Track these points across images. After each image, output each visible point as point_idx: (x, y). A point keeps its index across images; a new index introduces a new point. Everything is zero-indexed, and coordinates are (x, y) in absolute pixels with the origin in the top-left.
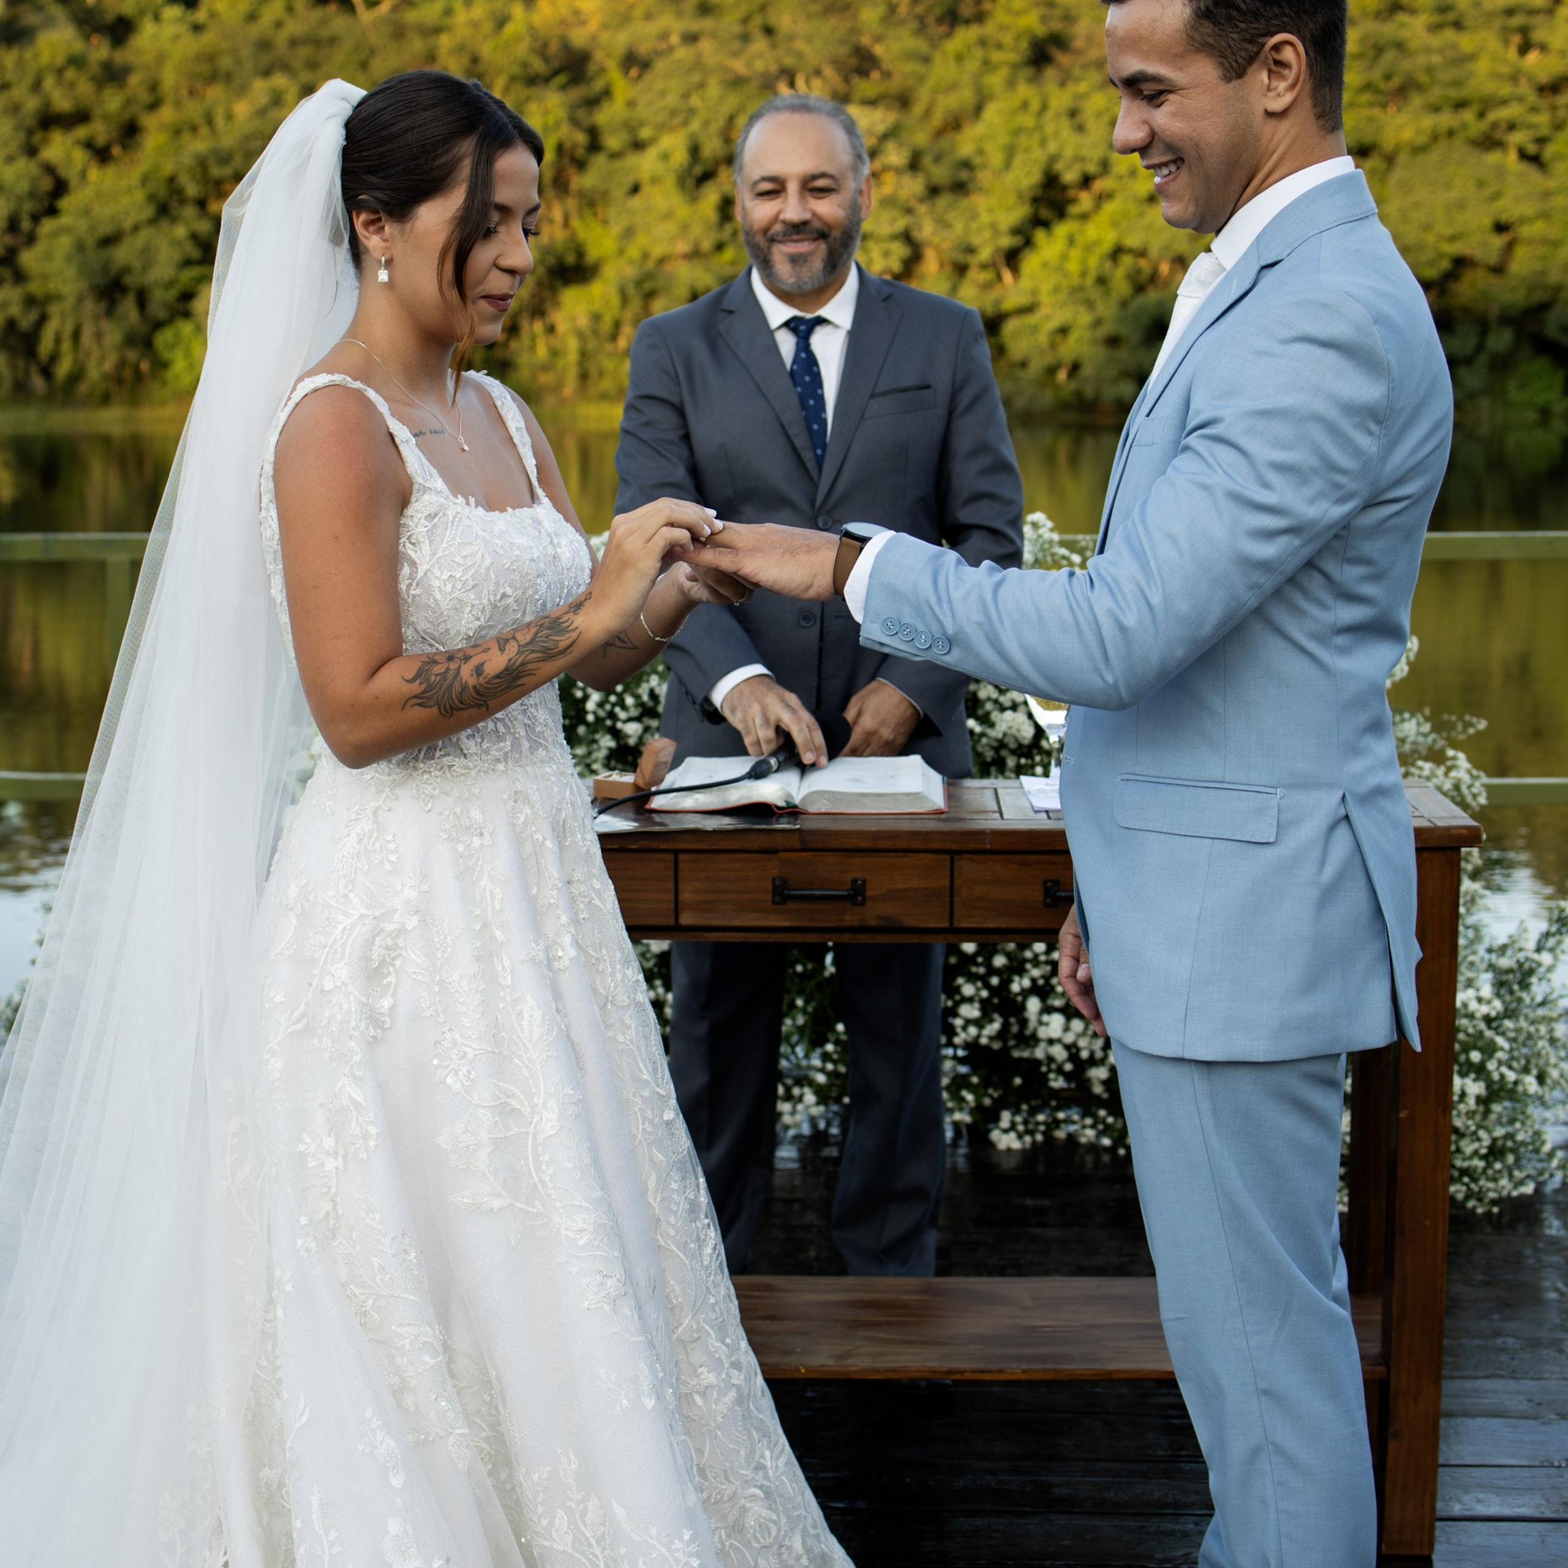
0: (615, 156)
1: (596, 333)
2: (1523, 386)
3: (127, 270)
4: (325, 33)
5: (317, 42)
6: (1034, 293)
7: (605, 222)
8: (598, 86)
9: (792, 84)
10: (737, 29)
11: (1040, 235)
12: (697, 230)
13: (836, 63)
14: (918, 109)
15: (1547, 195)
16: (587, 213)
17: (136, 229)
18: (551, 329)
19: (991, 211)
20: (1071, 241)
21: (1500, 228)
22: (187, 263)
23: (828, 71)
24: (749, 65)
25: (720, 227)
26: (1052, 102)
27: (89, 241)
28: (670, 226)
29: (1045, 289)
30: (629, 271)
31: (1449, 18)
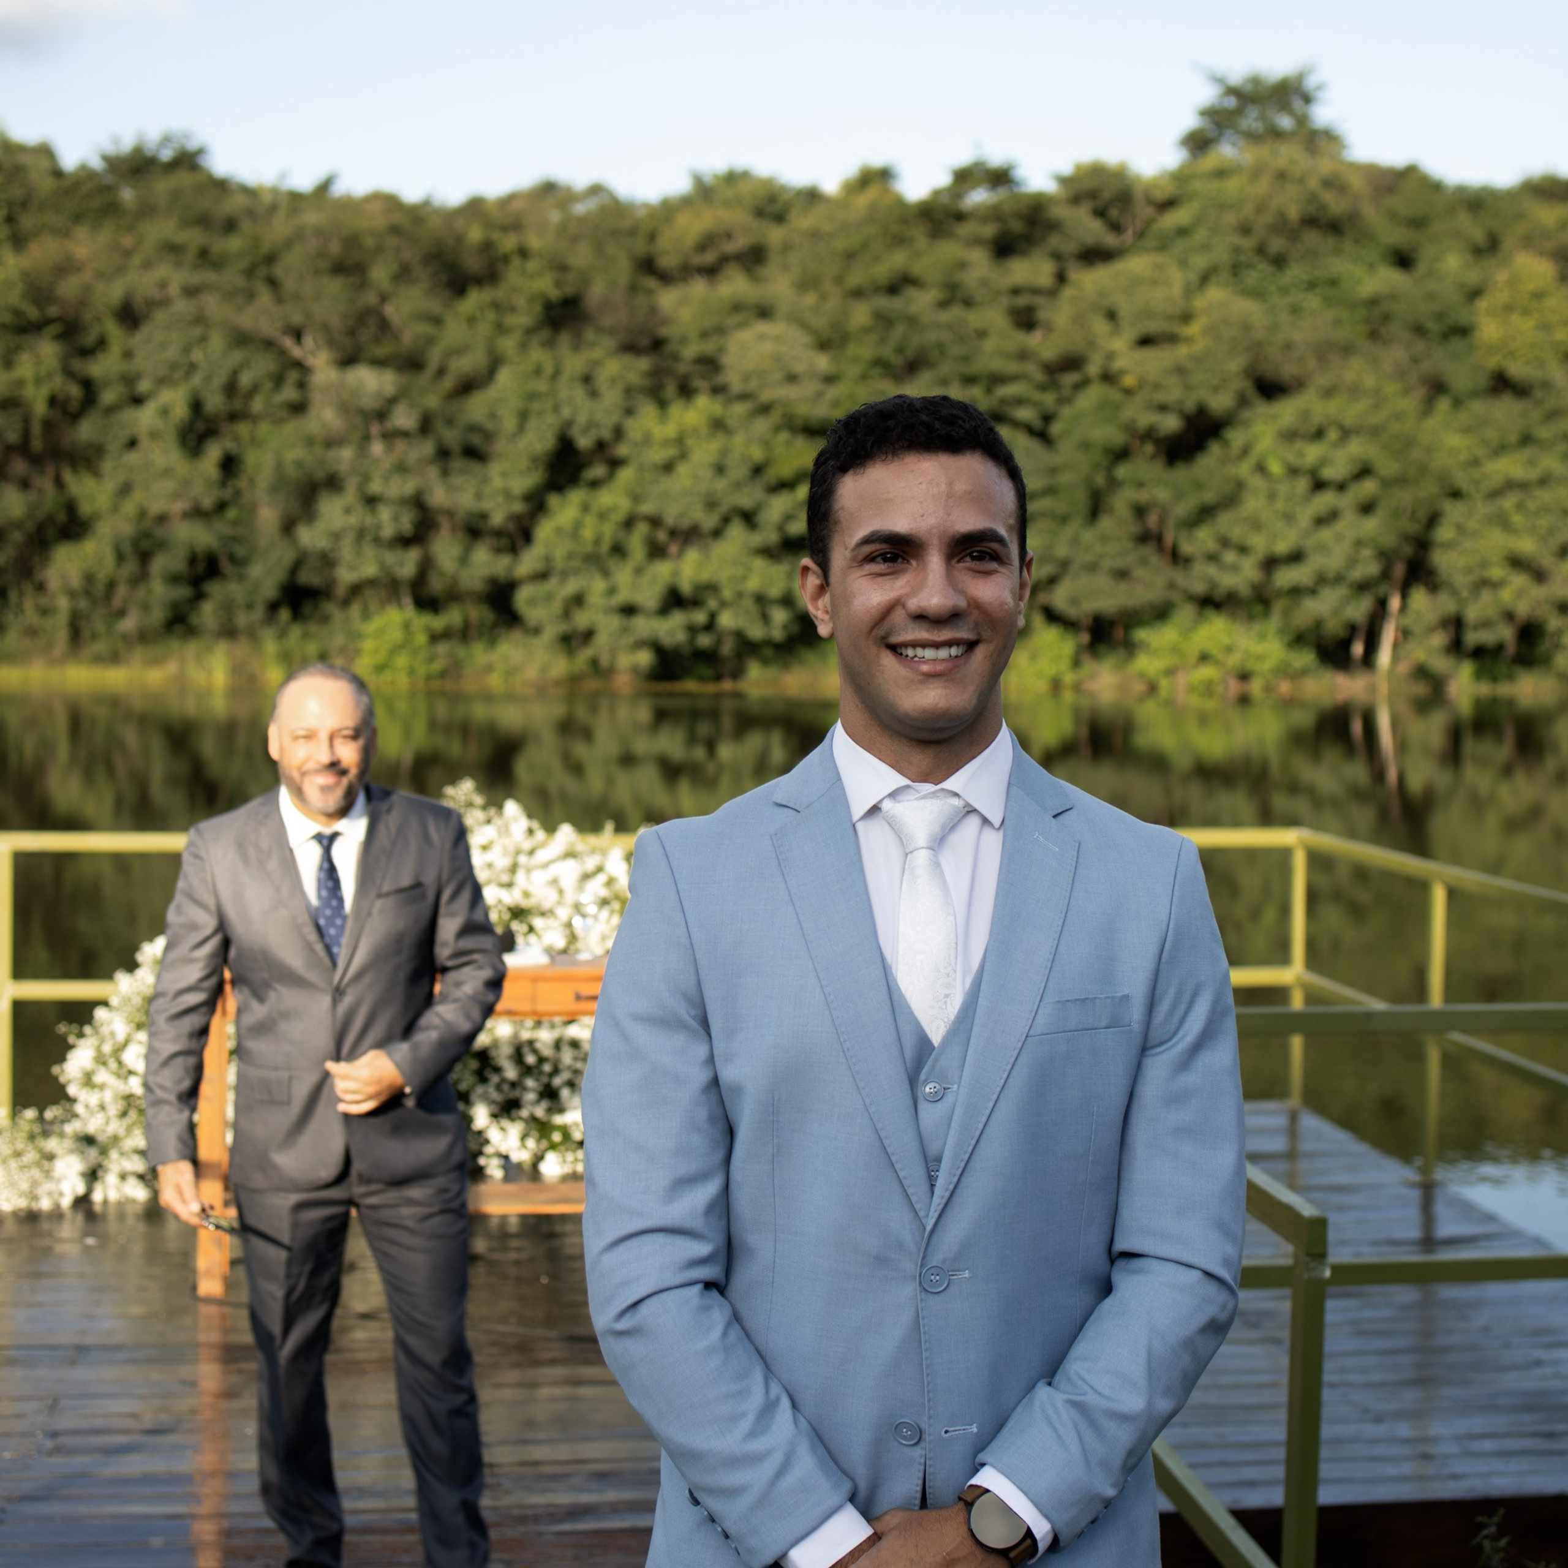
0: (110, 410)
1: (88, 593)
2: (1033, 658)
6: (548, 559)
7: (99, 476)
8: (92, 335)
9: (299, 342)
10: (240, 282)
11: (553, 500)
12: (197, 488)
13: (343, 317)
14: (430, 372)
15: (1053, 471)
16: (81, 467)
18: (41, 587)
19: (504, 475)
20: (586, 508)
23: (336, 327)
24: (254, 320)
25: (223, 484)
26: (565, 367)
28: (169, 485)
29: (559, 554)
30: (127, 529)
31: (954, 294)
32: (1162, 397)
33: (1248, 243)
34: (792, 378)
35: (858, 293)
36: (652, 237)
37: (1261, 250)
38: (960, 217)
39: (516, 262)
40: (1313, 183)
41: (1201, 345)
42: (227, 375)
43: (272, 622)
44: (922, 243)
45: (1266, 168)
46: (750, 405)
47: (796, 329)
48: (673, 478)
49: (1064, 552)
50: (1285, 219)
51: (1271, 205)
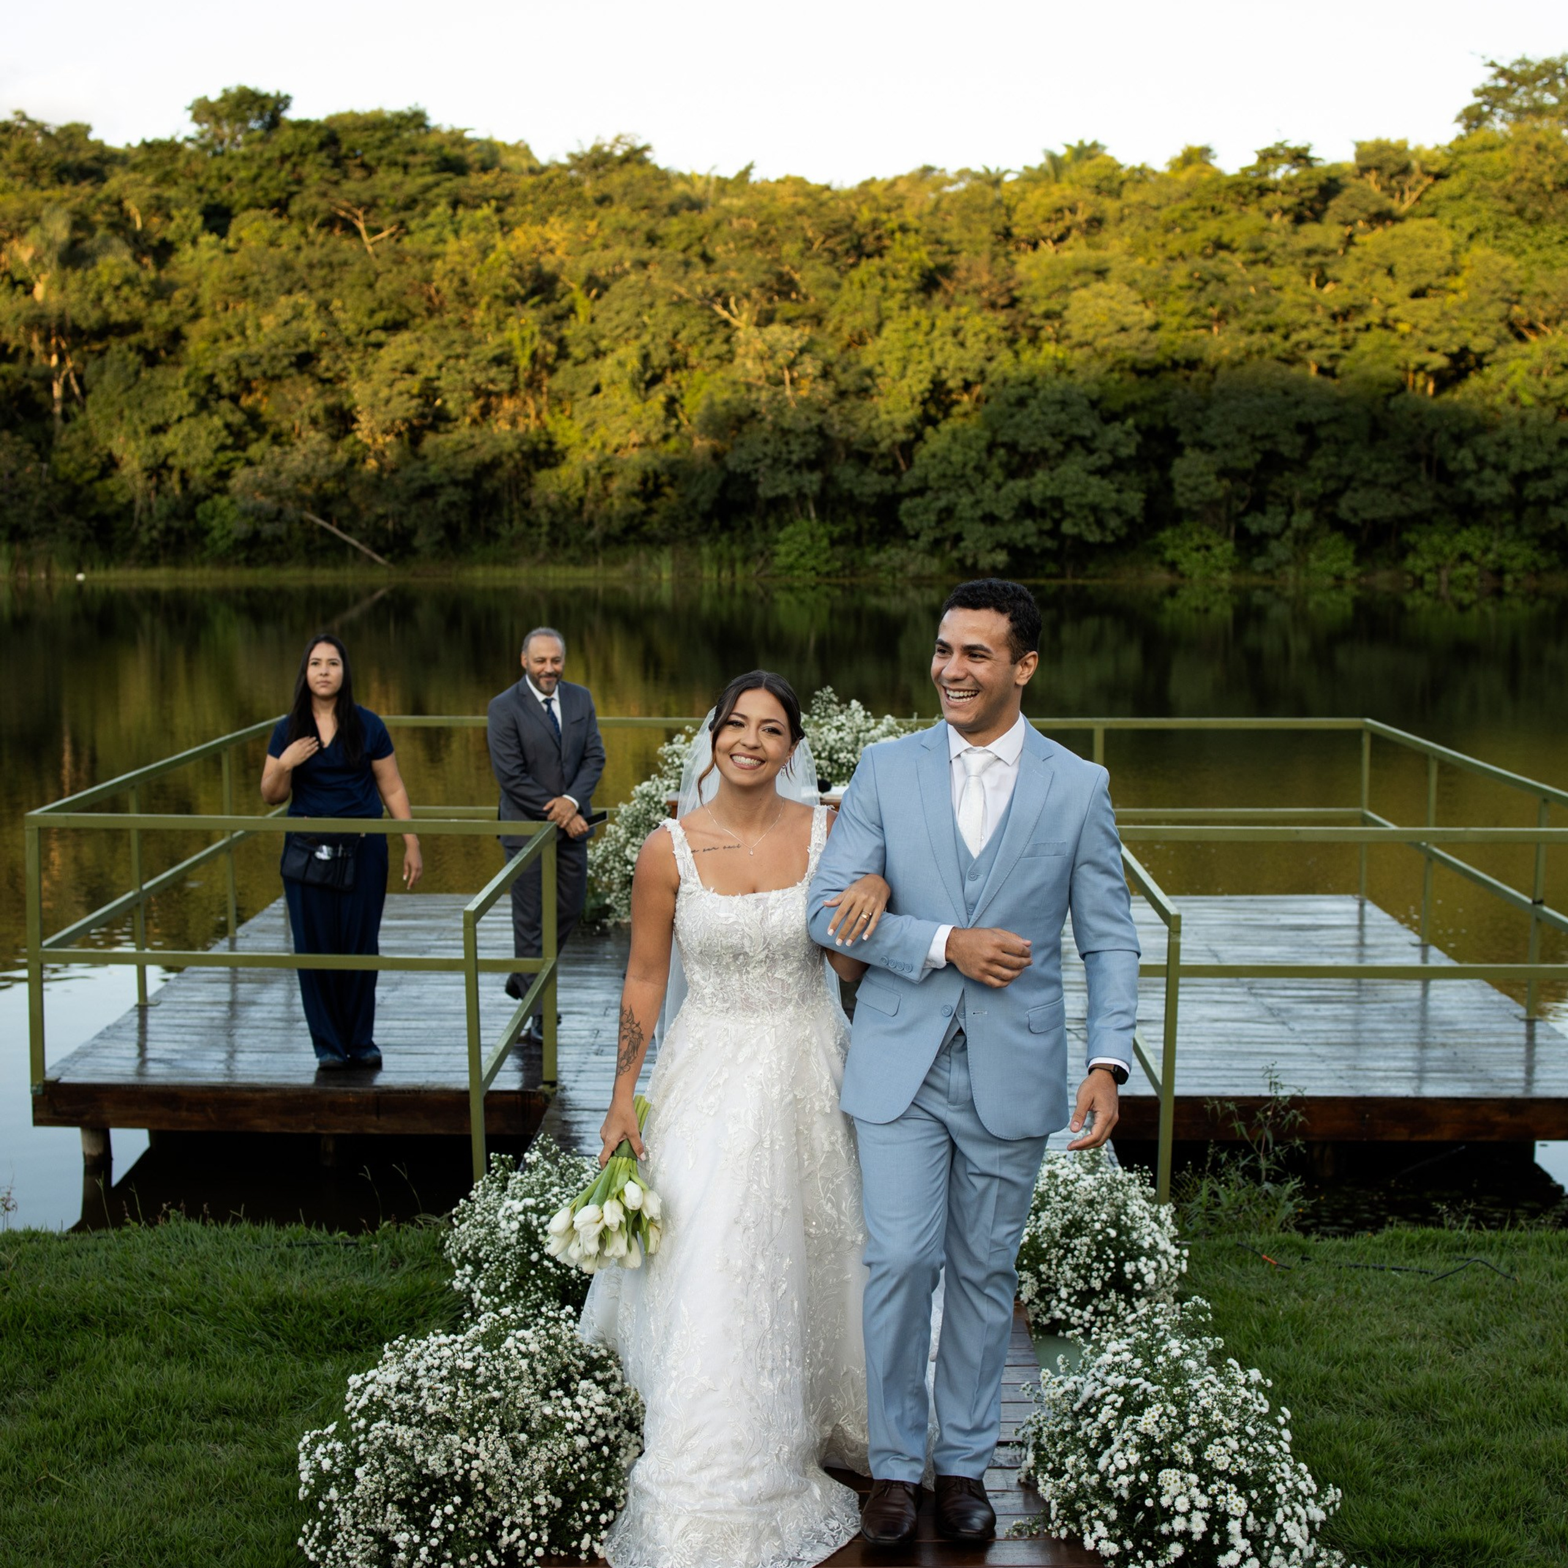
0: (577, 363)
1: (563, 510)
2: (1320, 558)
3: (173, 453)
4: (336, 258)
5: (331, 265)
6: (925, 478)
7: (571, 417)
8: (564, 303)
9: (726, 306)
10: (680, 257)
11: (929, 432)
12: (647, 424)
13: (762, 285)
14: (830, 328)
15: (1340, 402)
16: (557, 409)
17: (180, 419)
18: (527, 504)
19: (889, 411)
20: (953, 434)
21: (1301, 428)
22: (223, 448)
23: (755, 293)
24: (690, 288)
25: (666, 421)
26: (938, 323)
27: (141, 429)
28: (625, 421)
29: (933, 475)
30: (591, 457)
31: (1260, 256)
32: (1430, 340)
33: (1511, 207)
34: (1123, 329)
35: (1179, 256)
36: (1010, 211)
37: (1520, 212)
38: (1263, 190)
39: (898, 236)
41: (1464, 294)
42: (670, 334)
43: (706, 531)
44: (1233, 214)
45: (1526, 143)
46: (1087, 350)
47: (1126, 289)
48: (1025, 412)
49: (1346, 470)
50: (1542, 185)
51: (1529, 175)
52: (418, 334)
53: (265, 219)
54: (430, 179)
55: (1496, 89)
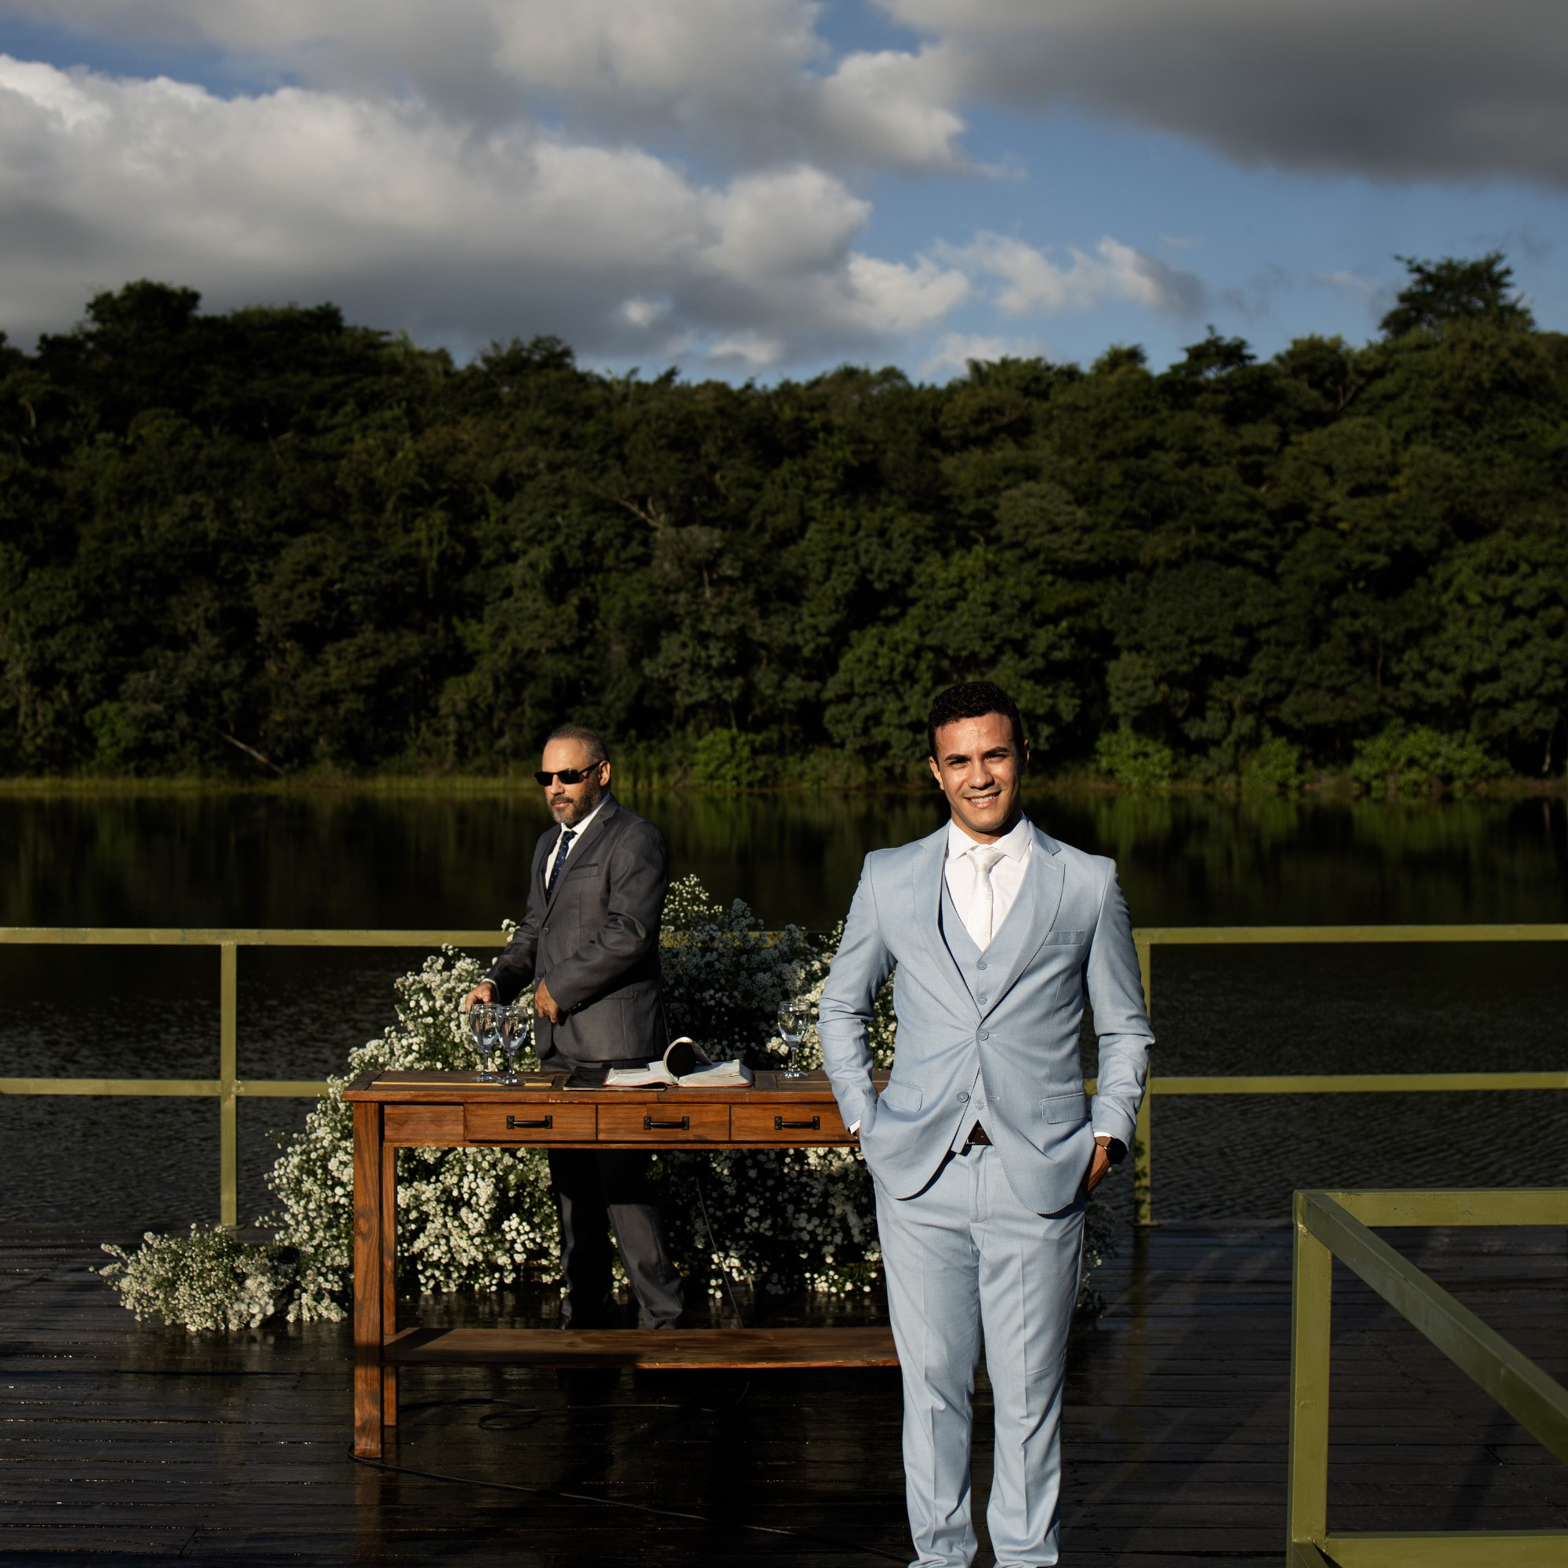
0: (489, 566)
1: (472, 717)
2: (1263, 765)
3: (60, 658)
4: (238, 458)
5: (232, 465)
6: (851, 683)
7: (480, 621)
8: (475, 504)
9: (643, 506)
10: (596, 457)
11: (855, 635)
12: (561, 628)
13: (680, 484)
15: (1280, 604)
16: (467, 614)
18: (434, 713)
19: (813, 614)
20: (881, 642)
21: (1240, 630)
22: (113, 652)
23: (673, 492)
24: (606, 490)
25: (581, 626)
26: (864, 523)
27: (27, 632)
28: (537, 626)
29: (858, 681)
30: (503, 663)
31: (1193, 455)
32: (1372, 539)
33: (1448, 405)
34: (1055, 529)
35: (1111, 456)
36: (936, 413)
37: (1458, 411)
38: (1197, 389)
39: (822, 436)
40: (1503, 353)
41: (1406, 493)
42: (584, 536)
43: (622, 741)
44: (1165, 413)
45: (1462, 341)
46: (1019, 552)
47: (1058, 488)
48: (954, 615)
49: (1287, 672)
50: (1479, 384)
51: (1467, 373)
52: (322, 534)
53: (167, 417)
54: (338, 379)
55: (1425, 294)
